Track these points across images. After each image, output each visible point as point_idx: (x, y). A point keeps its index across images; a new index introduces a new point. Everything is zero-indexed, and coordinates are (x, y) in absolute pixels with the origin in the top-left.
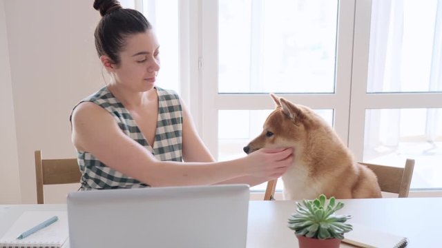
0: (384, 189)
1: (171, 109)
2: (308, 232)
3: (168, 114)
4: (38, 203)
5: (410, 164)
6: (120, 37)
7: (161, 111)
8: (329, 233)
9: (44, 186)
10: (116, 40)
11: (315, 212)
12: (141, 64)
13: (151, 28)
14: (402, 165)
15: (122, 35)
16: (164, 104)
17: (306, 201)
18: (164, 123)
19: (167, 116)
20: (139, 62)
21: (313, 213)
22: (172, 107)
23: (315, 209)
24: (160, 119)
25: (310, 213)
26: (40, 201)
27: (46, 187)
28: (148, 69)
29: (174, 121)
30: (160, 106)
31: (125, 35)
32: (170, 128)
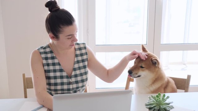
0: (178, 88)
1: (82, 55)
2: (155, 109)
3: (80, 57)
4: (25, 98)
5: (189, 77)
6: (60, 27)
7: (77, 56)
8: (164, 110)
9: (27, 89)
10: (58, 29)
11: (158, 101)
12: (69, 39)
13: (75, 21)
14: (186, 78)
15: (62, 26)
16: (78, 52)
17: (153, 96)
18: (78, 62)
19: (80, 58)
20: (68, 39)
21: (157, 101)
22: (82, 54)
23: (158, 99)
24: (76, 60)
25: (155, 101)
26: (26, 97)
27: (28, 90)
28: (72, 41)
29: (83, 61)
30: (76, 54)
31: (63, 27)
32: (81, 65)
